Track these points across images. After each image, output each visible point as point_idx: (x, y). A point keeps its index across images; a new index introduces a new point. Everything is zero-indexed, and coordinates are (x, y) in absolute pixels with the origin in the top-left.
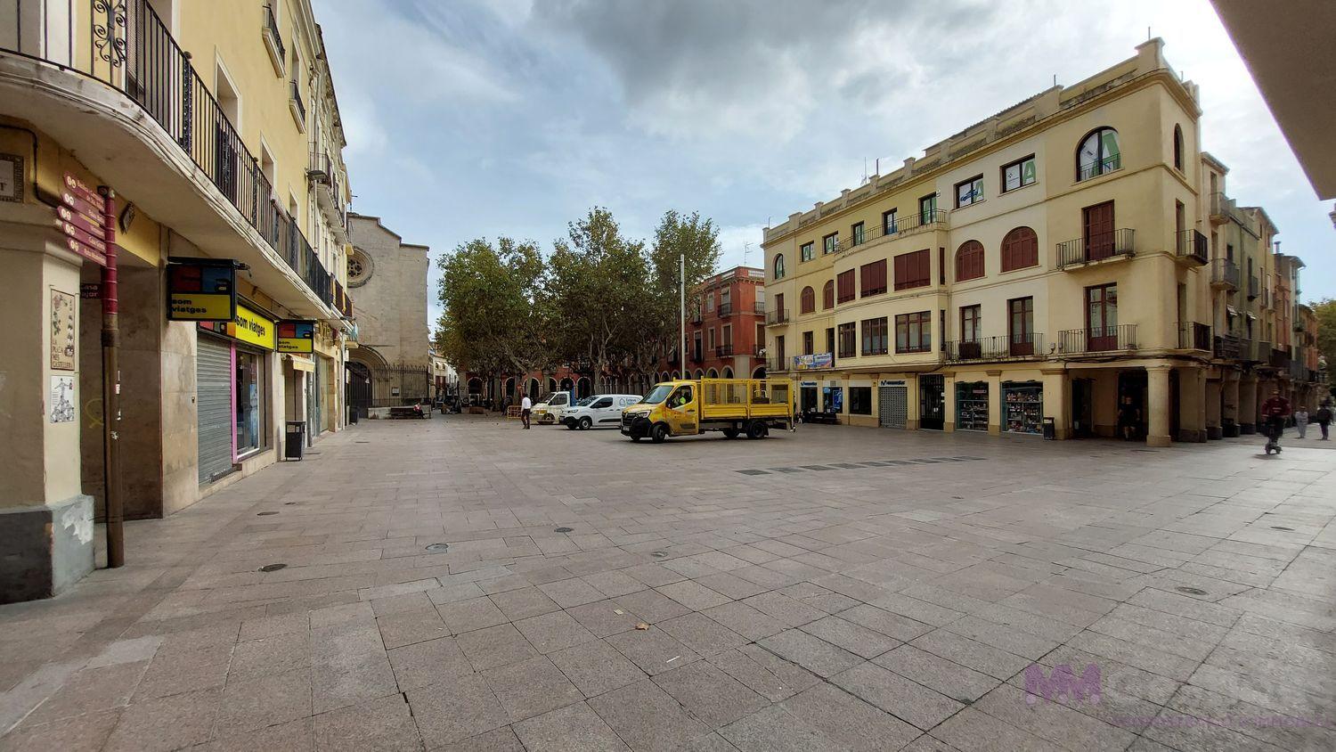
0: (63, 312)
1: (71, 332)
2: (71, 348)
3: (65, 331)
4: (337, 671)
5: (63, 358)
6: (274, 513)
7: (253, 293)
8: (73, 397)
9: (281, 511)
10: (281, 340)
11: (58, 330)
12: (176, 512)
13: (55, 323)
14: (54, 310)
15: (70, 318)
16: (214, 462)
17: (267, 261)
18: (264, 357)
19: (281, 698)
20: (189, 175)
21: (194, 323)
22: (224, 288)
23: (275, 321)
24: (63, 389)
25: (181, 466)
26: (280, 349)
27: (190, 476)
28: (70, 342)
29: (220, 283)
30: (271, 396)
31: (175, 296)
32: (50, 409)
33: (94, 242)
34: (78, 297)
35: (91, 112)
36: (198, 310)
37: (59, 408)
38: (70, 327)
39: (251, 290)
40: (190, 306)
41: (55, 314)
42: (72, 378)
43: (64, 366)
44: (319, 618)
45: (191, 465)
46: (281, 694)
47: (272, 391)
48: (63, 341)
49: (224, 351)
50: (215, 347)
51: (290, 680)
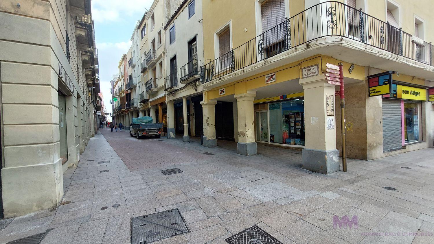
0: (330, 101)
1: (333, 105)
2: (333, 110)
3: (331, 105)
4: (380, 238)
5: (330, 113)
6: (408, 168)
7: (413, 79)
8: (333, 123)
9: (413, 168)
10: (430, 96)
11: (329, 105)
12: (373, 159)
13: (328, 104)
14: (327, 100)
15: (332, 102)
16: (393, 145)
17: (411, 66)
18: (421, 104)
19: (352, 233)
20: (363, 49)
21: (381, 96)
22: (387, 82)
23: (427, 89)
24: (330, 121)
25: (375, 145)
26: (430, 100)
27: (379, 148)
28: (332, 108)
29: (385, 81)
30: (425, 120)
31: (371, 89)
32: (327, 126)
33: (336, 80)
34: (334, 96)
35: (328, 45)
36: (378, 92)
37: (329, 126)
38: (332, 104)
39: (412, 78)
40: (375, 91)
41: (328, 101)
42: (333, 118)
43: (331, 115)
44: (392, 215)
45: (380, 145)
46: (353, 232)
47: (425, 118)
48: (330, 108)
49: (397, 104)
50: (393, 103)
51: (360, 230)
